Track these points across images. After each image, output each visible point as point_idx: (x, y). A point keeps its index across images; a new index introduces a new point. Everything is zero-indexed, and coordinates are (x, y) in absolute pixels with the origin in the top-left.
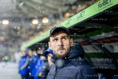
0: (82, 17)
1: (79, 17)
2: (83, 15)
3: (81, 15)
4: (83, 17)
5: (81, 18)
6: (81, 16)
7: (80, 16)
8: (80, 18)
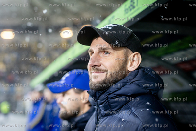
0: (134, 7)
1: (129, 10)
2: (135, 5)
3: (132, 3)
4: (136, 8)
5: (133, 11)
6: (132, 7)
7: (131, 5)
8: (131, 10)
